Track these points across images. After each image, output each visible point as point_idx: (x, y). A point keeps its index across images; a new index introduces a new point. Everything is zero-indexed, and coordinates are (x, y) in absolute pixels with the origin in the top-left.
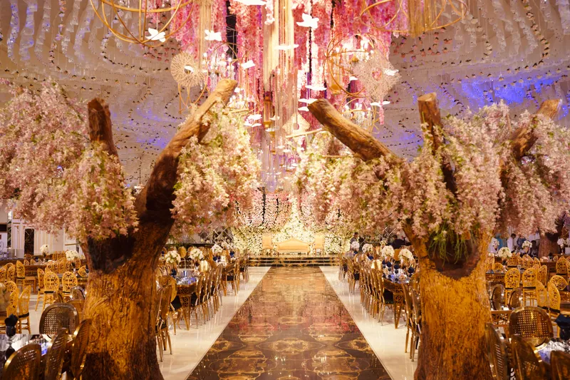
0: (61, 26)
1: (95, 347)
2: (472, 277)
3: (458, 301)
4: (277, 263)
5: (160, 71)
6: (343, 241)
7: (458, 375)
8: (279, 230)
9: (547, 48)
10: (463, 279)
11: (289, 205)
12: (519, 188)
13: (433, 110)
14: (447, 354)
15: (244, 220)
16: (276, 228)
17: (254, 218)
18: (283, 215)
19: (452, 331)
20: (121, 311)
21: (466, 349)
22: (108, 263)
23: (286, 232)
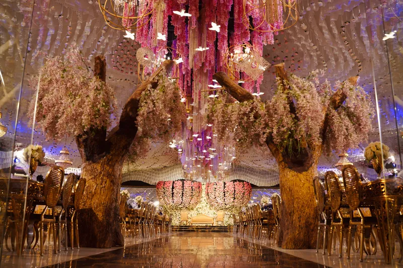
0: (67, 43)
1: (84, 205)
2: (310, 172)
3: (301, 186)
4: (191, 229)
5: (122, 81)
7: (302, 228)
8: (192, 209)
9: (360, 66)
10: (304, 173)
11: (200, 192)
12: (335, 121)
13: (283, 71)
14: (295, 217)
16: (191, 207)
17: (176, 199)
18: (196, 198)
19: (298, 203)
20: (101, 184)
21: (307, 213)
22: (95, 156)
23: (197, 210)
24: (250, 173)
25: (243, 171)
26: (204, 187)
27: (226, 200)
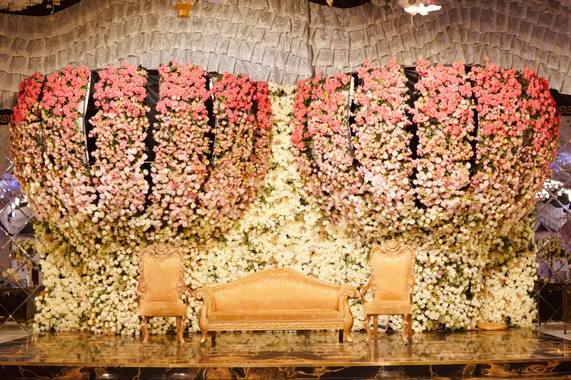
6: (478, 277)
8: (218, 236)
15: (67, 188)
16: (207, 227)
17: (109, 183)
18: (234, 170)
23: (247, 242)
24: (537, 32)
25: (501, 17)
26: (281, 109)
27: (421, 176)
